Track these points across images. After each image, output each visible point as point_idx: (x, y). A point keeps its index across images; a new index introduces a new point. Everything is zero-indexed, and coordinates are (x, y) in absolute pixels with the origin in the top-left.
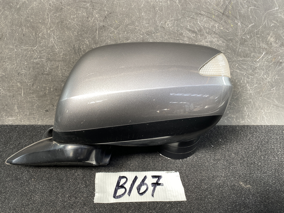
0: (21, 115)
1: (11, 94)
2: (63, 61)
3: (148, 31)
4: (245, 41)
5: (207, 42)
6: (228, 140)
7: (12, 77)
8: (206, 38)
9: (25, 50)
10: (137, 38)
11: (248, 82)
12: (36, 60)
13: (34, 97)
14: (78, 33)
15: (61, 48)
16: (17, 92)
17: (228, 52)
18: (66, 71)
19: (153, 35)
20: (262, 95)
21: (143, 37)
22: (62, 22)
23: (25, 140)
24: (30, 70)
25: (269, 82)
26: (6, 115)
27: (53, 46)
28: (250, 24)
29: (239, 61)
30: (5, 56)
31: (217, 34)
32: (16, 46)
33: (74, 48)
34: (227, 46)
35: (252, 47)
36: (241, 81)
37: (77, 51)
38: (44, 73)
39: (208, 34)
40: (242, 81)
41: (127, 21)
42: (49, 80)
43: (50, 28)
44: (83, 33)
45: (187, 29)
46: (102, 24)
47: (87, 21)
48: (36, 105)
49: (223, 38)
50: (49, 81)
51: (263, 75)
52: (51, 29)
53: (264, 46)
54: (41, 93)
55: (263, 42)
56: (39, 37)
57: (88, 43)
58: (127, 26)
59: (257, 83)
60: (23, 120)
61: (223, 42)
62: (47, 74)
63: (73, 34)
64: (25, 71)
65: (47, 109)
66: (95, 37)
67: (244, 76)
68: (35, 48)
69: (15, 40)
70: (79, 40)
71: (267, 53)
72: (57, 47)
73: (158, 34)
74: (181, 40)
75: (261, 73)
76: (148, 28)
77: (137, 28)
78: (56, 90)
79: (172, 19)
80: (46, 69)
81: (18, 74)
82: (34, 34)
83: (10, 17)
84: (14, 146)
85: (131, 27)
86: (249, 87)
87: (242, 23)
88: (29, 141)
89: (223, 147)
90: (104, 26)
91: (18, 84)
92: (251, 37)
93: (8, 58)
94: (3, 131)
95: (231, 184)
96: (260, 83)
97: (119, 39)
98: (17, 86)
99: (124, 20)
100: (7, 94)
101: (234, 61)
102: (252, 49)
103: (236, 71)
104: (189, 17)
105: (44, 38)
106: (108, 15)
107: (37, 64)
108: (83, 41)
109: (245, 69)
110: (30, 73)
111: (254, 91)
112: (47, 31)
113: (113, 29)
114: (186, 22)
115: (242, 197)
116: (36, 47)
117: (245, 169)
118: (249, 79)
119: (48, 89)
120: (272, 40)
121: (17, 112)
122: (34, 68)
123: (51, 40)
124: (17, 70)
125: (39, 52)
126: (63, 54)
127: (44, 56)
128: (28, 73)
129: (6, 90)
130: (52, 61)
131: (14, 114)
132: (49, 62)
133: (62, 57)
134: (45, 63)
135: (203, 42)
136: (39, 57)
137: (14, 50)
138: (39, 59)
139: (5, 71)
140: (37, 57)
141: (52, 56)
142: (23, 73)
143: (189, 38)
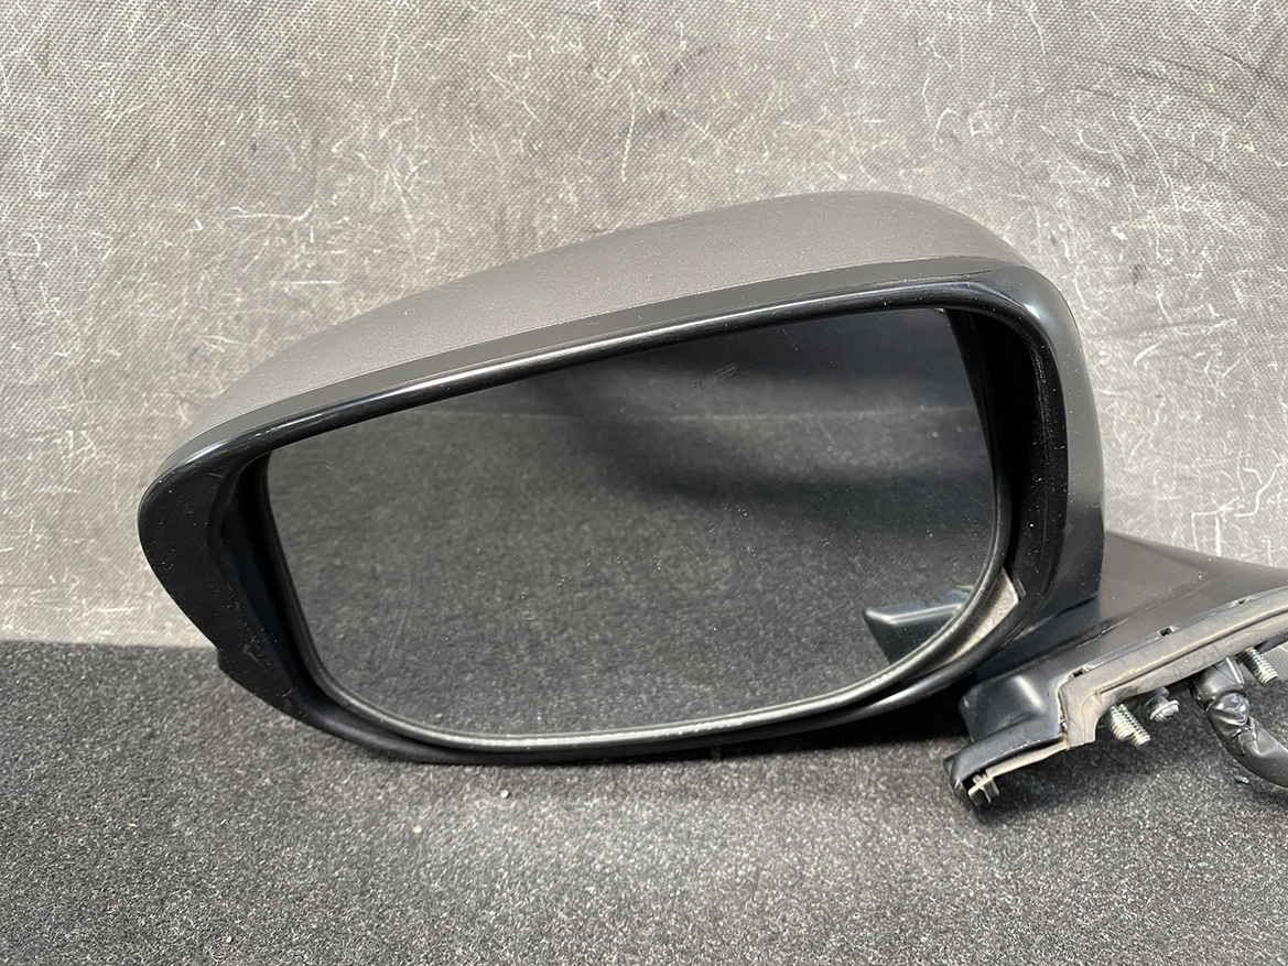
3: (878, 152)
5: (1172, 222)
7: (157, 370)
8: (1164, 199)
9: (250, 226)
17: (1278, 276)
19: (902, 172)
21: (851, 182)
22: (458, 85)
23: (182, 722)
24: (253, 335)
26: (84, 591)
27: (393, 212)
30: (137, 254)
31: (1222, 177)
32: (205, 206)
33: (500, 225)
37: (511, 243)
39: (1178, 176)
41: (778, 95)
43: (390, 116)
44: (556, 143)
45: (1070, 149)
46: (654, 103)
47: (583, 84)
52: (397, 122)
56: (330, 157)
57: (573, 199)
58: (776, 118)
60: (171, 620)
61: (1255, 221)
63: (505, 150)
64: (226, 340)
66: (611, 171)
68: (301, 218)
72: (410, 216)
73: (927, 170)
74: (1038, 204)
76: (879, 139)
77: (824, 132)
79: (1000, 94)
81: (190, 359)
83: (198, 51)
84: (118, 749)
88: (201, 724)
90: (663, 114)
93: (154, 268)
94: (61, 671)
98: (175, 421)
99: (767, 88)
100: (111, 468)
104: (1088, 90)
105: (354, 167)
106: (688, 59)
107: (298, 303)
108: (552, 190)
110: (249, 354)
112: (374, 131)
114: (1069, 113)
116: (304, 212)
122: (276, 324)
123: (387, 177)
124: (187, 337)
125: (316, 238)
126: (441, 257)
127: (338, 260)
128: (243, 352)
129: (110, 442)
130: (376, 290)
131: (130, 584)
132: (362, 295)
133: (433, 274)
134: (338, 304)
135: (1151, 222)
136: (313, 268)
137: (191, 223)
138: (309, 278)
139: (124, 335)
140: (303, 267)
141: (379, 266)
142: (216, 352)
143: (1081, 198)
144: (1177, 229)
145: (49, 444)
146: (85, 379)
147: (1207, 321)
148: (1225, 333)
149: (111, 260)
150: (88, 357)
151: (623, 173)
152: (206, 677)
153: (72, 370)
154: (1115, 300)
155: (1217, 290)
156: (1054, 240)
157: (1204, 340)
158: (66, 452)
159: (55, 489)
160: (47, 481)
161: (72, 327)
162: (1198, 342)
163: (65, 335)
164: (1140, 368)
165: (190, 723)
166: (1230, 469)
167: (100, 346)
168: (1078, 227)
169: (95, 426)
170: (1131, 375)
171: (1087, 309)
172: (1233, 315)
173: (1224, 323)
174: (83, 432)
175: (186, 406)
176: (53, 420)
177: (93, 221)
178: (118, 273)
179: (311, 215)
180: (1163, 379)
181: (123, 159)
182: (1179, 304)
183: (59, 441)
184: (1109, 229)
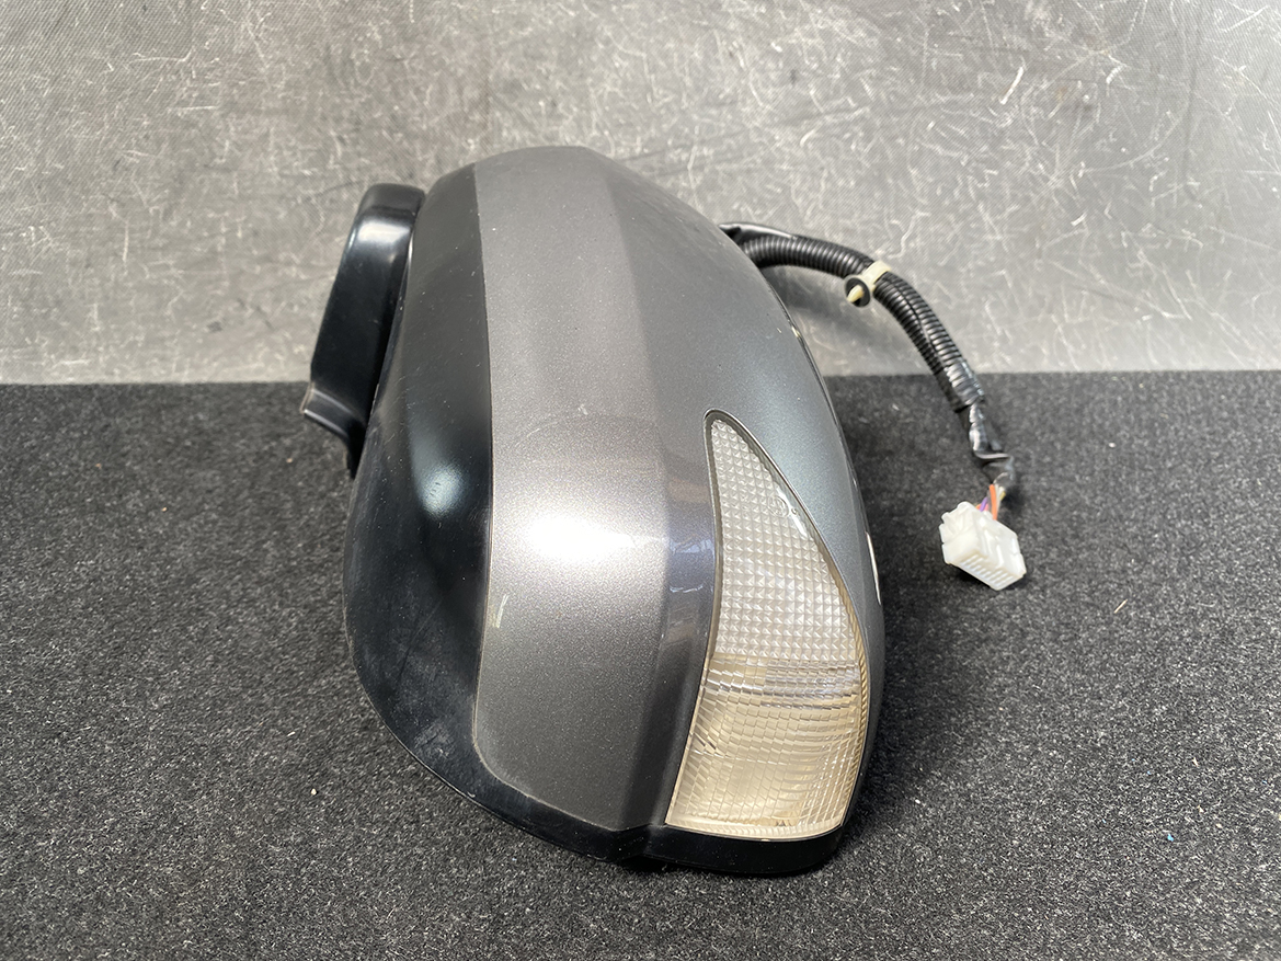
0: (111, 349)
1: (82, 253)
2: (286, 111)
5: (813, 37)
7: (91, 178)
8: (805, 20)
9: (148, 67)
10: (556, 21)
11: (981, 196)
12: (186, 110)
13: (167, 267)
15: (278, 62)
16: (103, 244)
17: (893, 74)
20: (1040, 249)
21: (578, 17)
24: (159, 149)
25: (1057, 192)
26: (52, 350)
27: (250, 53)
29: (936, 106)
30: (69, 91)
32: (114, 53)
33: (327, 59)
34: (886, 46)
35: (975, 48)
36: (956, 193)
37: (337, 72)
38: (211, 165)
40: (961, 193)
42: (229, 195)
48: (175, 300)
49: (866, 16)
50: (230, 199)
51: (1034, 163)
53: (1018, 41)
54: (198, 250)
55: (1011, 25)
56: (200, 14)
57: (378, 37)
59: (1014, 197)
60: (119, 368)
61: (870, 34)
62: (226, 170)
64: (140, 154)
65: (218, 319)
67: (964, 171)
68: (184, 60)
69: (112, 27)
70: (347, 26)
71: (1030, 72)
72: (263, 56)
74: (717, 27)
75: (1024, 156)
78: (256, 234)
80: (223, 147)
81: (115, 169)
82: (181, 4)
86: (987, 218)
89: (907, 424)
91: (113, 210)
92: (965, 8)
93: (82, 101)
96: (1028, 199)
97: (492, 23)
98: (108, 216)
100: (64, 254)
101: (916, 110)
102: (976, 57)
103: (931, 151)
105: (216, 20)
107: (189, 124)
108: (362, 31)
109: (962, 140)
110: (157, 164)
111: (1008, 233)
116: (185, 55)
118: (983, 180)
119: (224, 230)
120: (1041, 14)
121: (96, 333)
122: (174, 140)
123: (243, 27)
124: (111, 152)
125: (197, 74)
126: (288, 86)
127: (215, 91)
128: (152, 163)
129: (62, 234)
130: (244, 112)
131: (85, 342)
132: (235, 116)
133: (284, 98)
134: (218, 124)
135: (797, 36)
136: (197, 98)
137: (105, 66)
138: (195, 104)
139: (64, 152)
140: (190, 96)
141: (244, 94)
142: (132, 164)
143: (746, 21)
144: (817, 42)
145: (17, 238)
146: (39, 187)
147: (848, 110)
148: (862, 118)
149: (49, 97)
150: (40, 170)
151: (411, 16)
152: (145, 397)
153: (29, 181)
154: (781, 97)
155: (853, 87)
156: (731, 55)
157: (849, 123)
158: (30, 243)
159: (23, 272)
160: (17, 266)
161: (27, 148)
162: (845, 126)
163: (22, 154)
164: (806, 148)
165: (134, 420)
166: (880, 221)
167: (48, 162)
168: (747, 43)
169: (49, 223)
170: (800, 154)
171: (761, 104)
172: (866, 104)
173: (860, 111)
174: (41, 227)
175: (115, 204)
176: (18, 218)
177: (34, 68)
178: (56, 106)
179: (191, 58)
180: (824, 155)
181: (52, 20)
182: (827, 98)
183: (24, 235)
184: (769, 44)
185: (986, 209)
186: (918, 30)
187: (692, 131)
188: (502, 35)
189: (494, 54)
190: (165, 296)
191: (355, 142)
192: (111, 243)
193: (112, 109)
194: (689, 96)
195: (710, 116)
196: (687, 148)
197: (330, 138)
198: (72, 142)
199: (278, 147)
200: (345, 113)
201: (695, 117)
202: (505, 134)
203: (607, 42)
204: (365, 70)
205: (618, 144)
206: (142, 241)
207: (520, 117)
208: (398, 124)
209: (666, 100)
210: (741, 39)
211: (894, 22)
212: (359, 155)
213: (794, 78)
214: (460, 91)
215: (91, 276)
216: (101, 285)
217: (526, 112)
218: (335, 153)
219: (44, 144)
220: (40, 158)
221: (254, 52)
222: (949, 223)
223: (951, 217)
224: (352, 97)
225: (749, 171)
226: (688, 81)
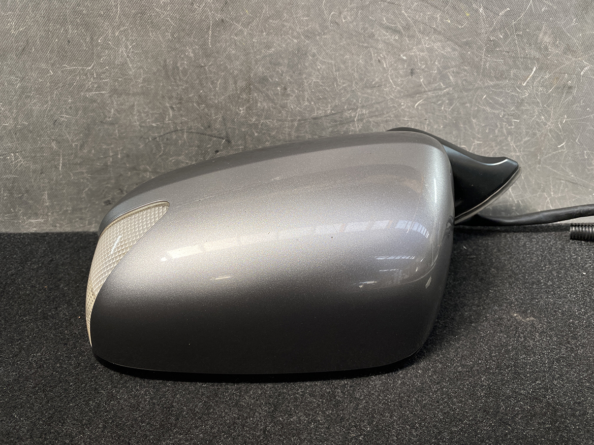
0: (55, 214)
1: (38, 167)
2: (143, 93)
4: (496, 44)
6: (479, 246)
10: (287, 45)
11: (509, 133)
12: (91, 94)
13: (83, 173)
14: (172, 36)
15: (139, 68)
16: (49, 162)
18: (148, 115)
20: (540, 160)
25: (551, 131)
28: (502, 9)
29: (488, 87)
34: (462, 56)
35: (510, 57)
36: (496, 131)
38: (104, 121)
40: (499, 131)
42: (114, 136)
48: (87, 189)
49: (452, 41)
50: (114, 138)
51: (539, 116)
53: (534, 53)
54: (98, 164)
55: (530, 45)
59: (527, 133)
62: (112, 124)
65: (109, 199)
67: (501, 120)
69: (52, 51)
70: (176, 49)
71: (540, 69)
75: (534, 112)
78: (128, 156)
80: (110, 112)
82: (88, 39)
85: (274, 22)
86: (512, 144)
87: (485, 8)
89: (472, 259)
91: (54, 145)
92: (506, 37)
95: (494, 316)
96: (535, 134)
97: (253, 47)
101: (477, 89)
102: (510, 62)
103: (484, 110)
109: (501, 104)
111: (523, 151)
113: (240, 27)
115: (519, 336)
117: (521, 293)
118: (511, 125)
119: (111, 154)
120: (547, 39)
121: (47, 206)
185: (512, 140)
186: (480, 48)
187: (357, 101)
188: (258, 53)
189: (253, 62)
190: (82, 188)
191: (180, 109)
192: (53, 162)
193: (52, 93)
194: (357, 83)
195: (368, 93)
196: (355, 110)
197: (166, 107)
198: (32, 110)
199: (139, 111)
200: (174, 94)
201: (359, 94)
202: (259, 105)
203: (314, 55)
204: (185, 72)
205: (318, 109)
206: (69, 160)
207: (267, 96)
208: (202, 100)
209: (344, 85)
210: (384, 53)
211: (467, 43)
212: (182, 116)
213: (412, 73)
214: (235, 83)
215: (43, 178)
216: (49, 182)
217: (270, 93)
218: (169, 115)
219: (18, 112)
220: (15, 119)
221: (126, 63)
222: (492, 147)
223: (494, 144)
224: (178, 86)
225: (387, 121)
226: (356, 75)
